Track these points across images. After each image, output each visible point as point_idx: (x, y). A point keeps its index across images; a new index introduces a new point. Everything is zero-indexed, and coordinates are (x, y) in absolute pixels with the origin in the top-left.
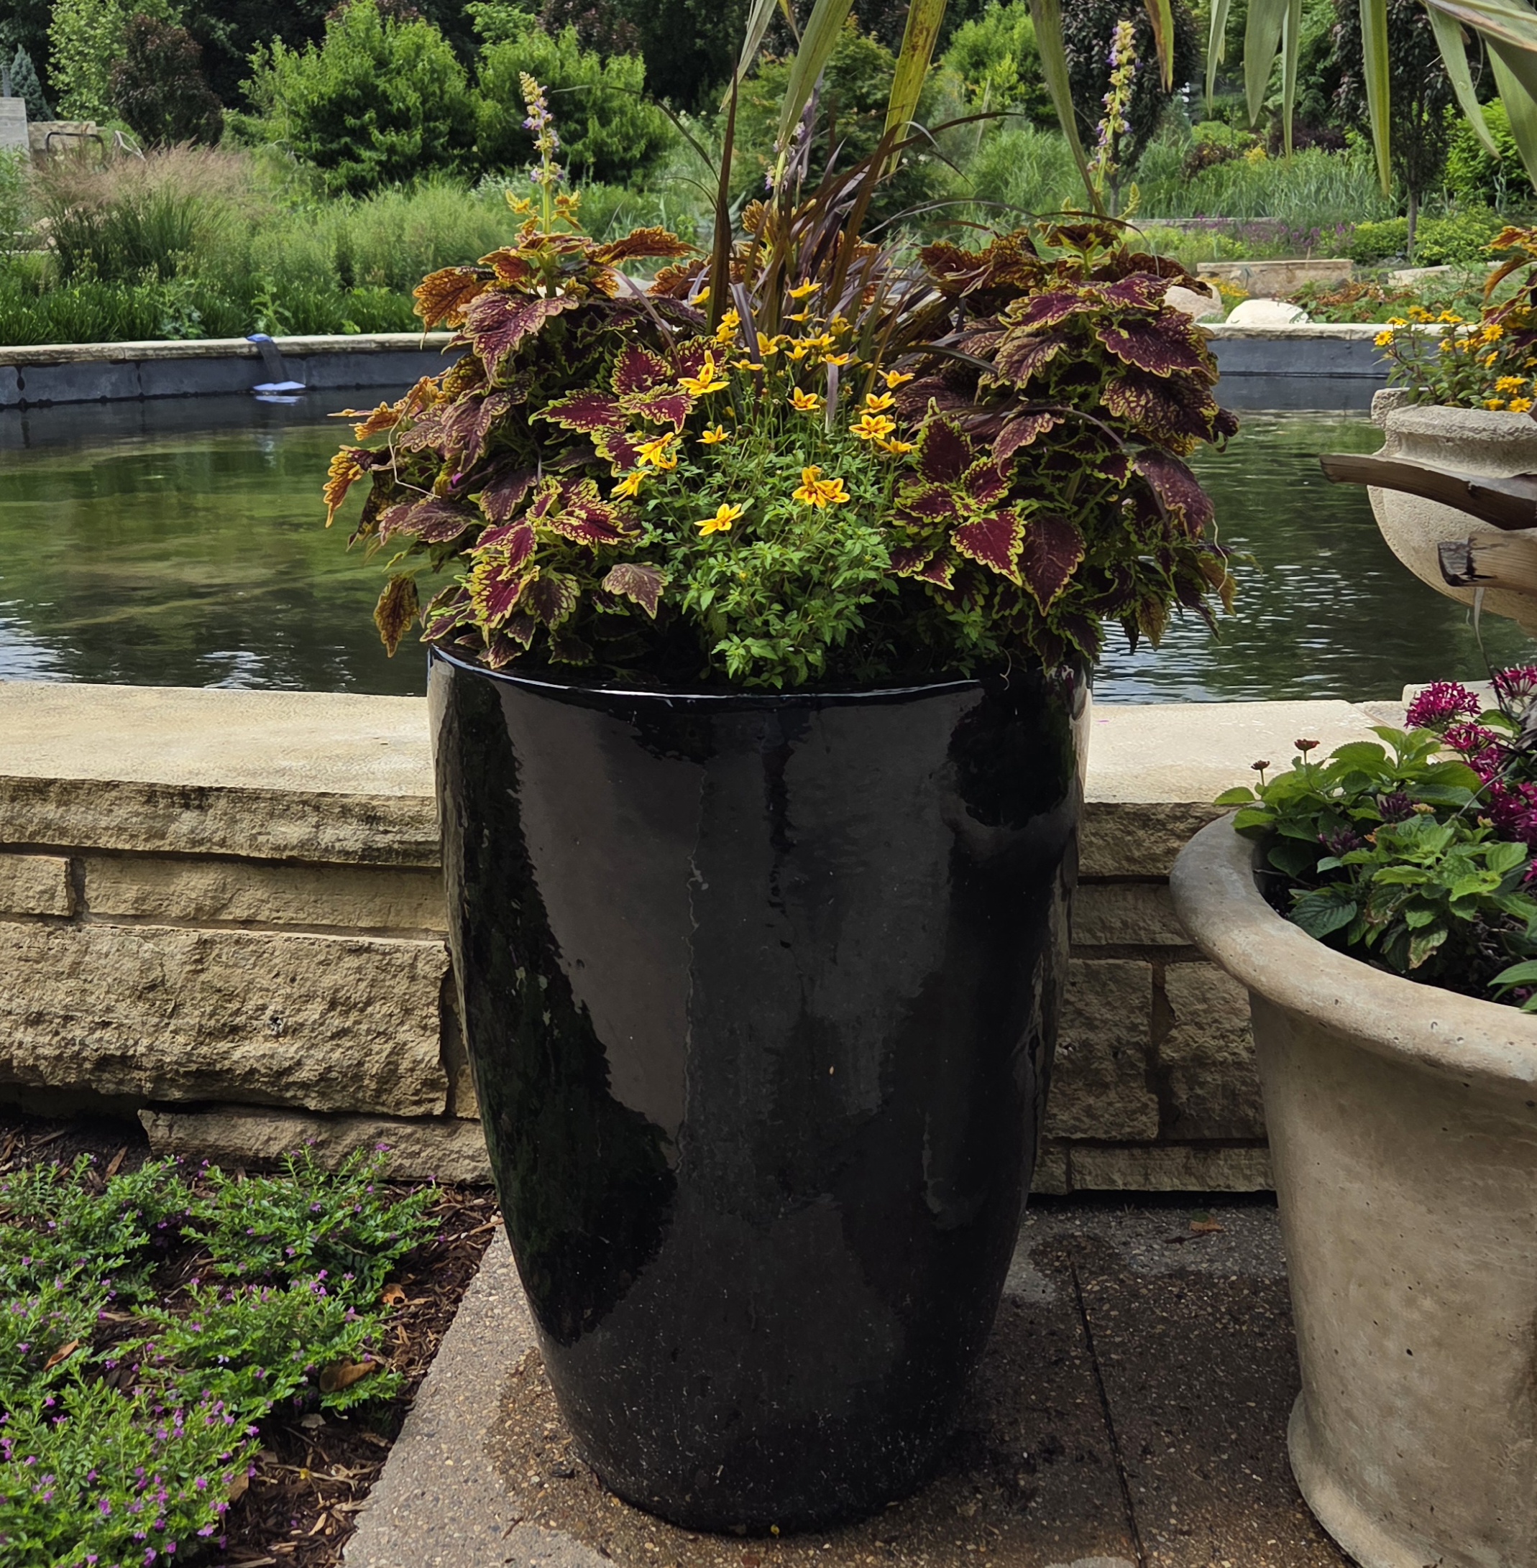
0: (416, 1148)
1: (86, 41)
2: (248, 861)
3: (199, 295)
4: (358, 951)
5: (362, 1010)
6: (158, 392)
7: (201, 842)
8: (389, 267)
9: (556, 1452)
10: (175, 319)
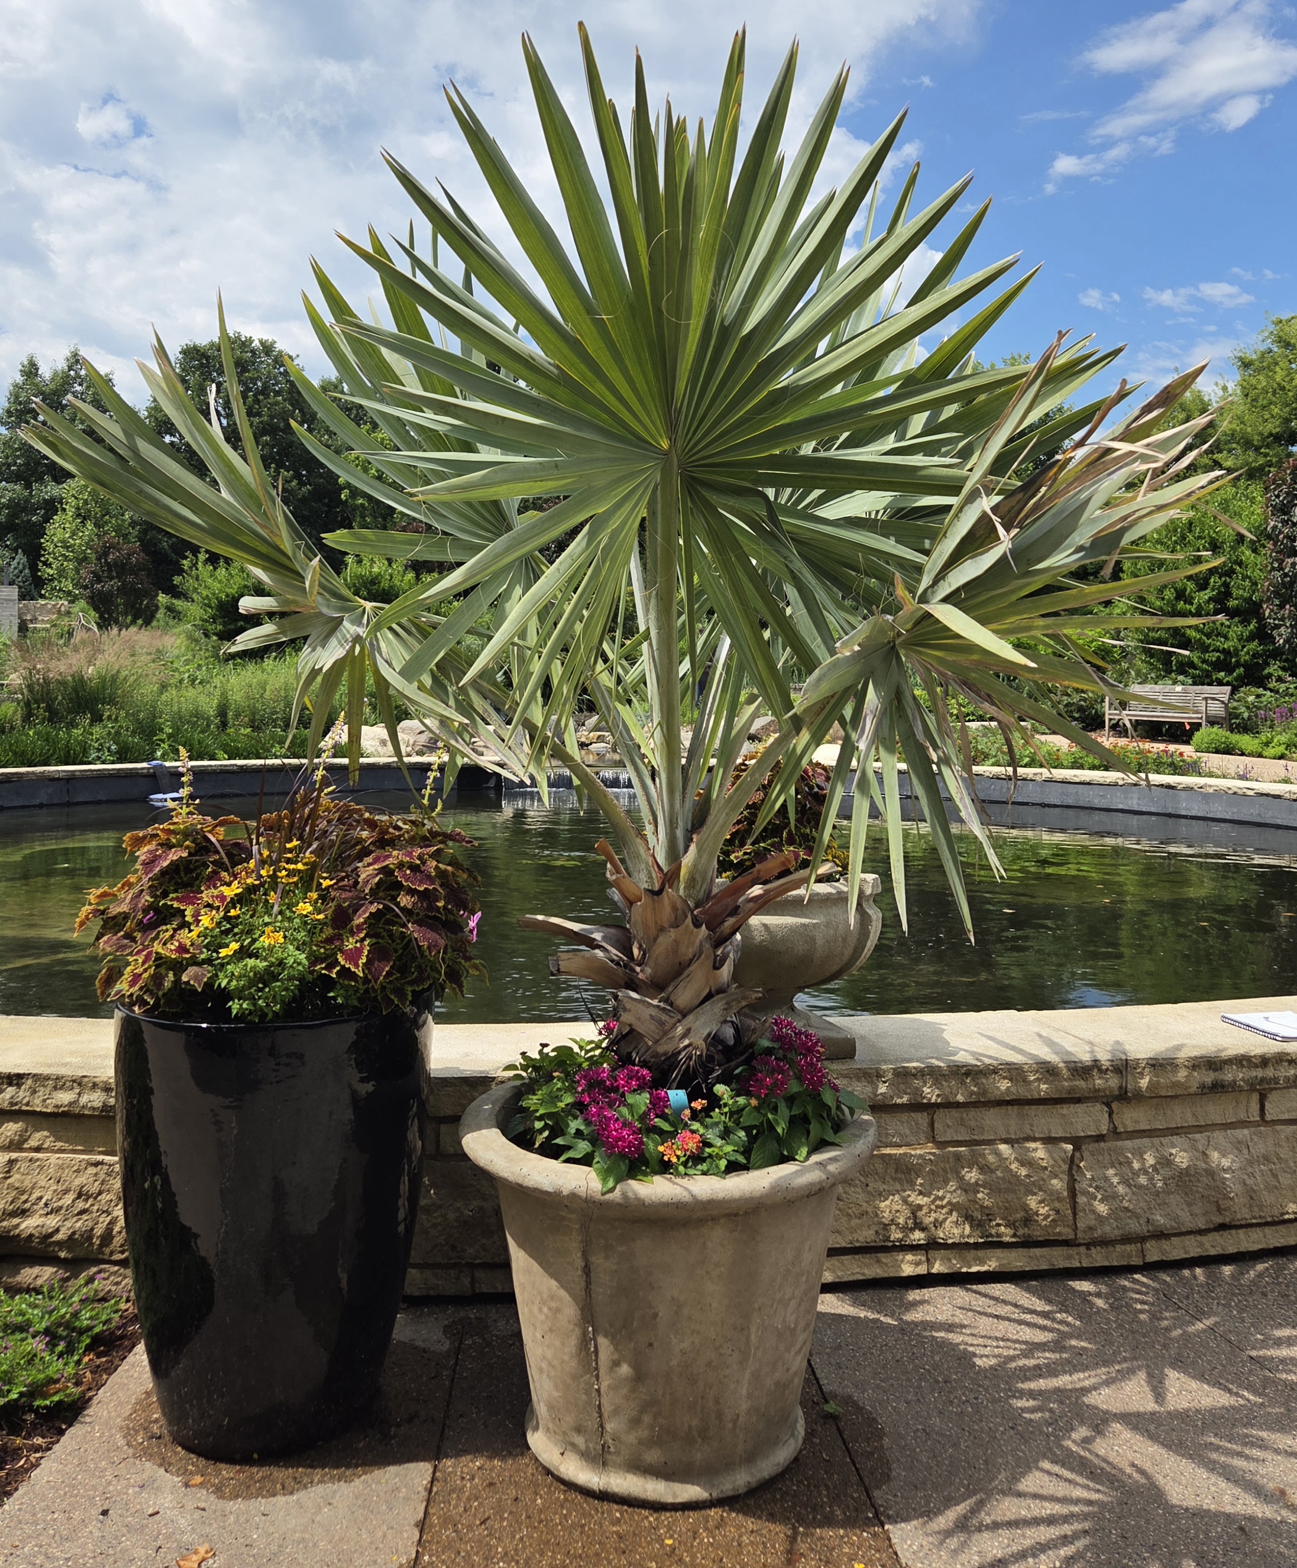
0: (119, 1279)
1: (68, 547)
2: (41, 1114)
3: (118, 733)
4: (97, 1164)
5: (95, 1198)
6: (81, 800)
7: (16, 1104)
8: (254, 714)
9: (155, 1428)
10: (99, 750)
